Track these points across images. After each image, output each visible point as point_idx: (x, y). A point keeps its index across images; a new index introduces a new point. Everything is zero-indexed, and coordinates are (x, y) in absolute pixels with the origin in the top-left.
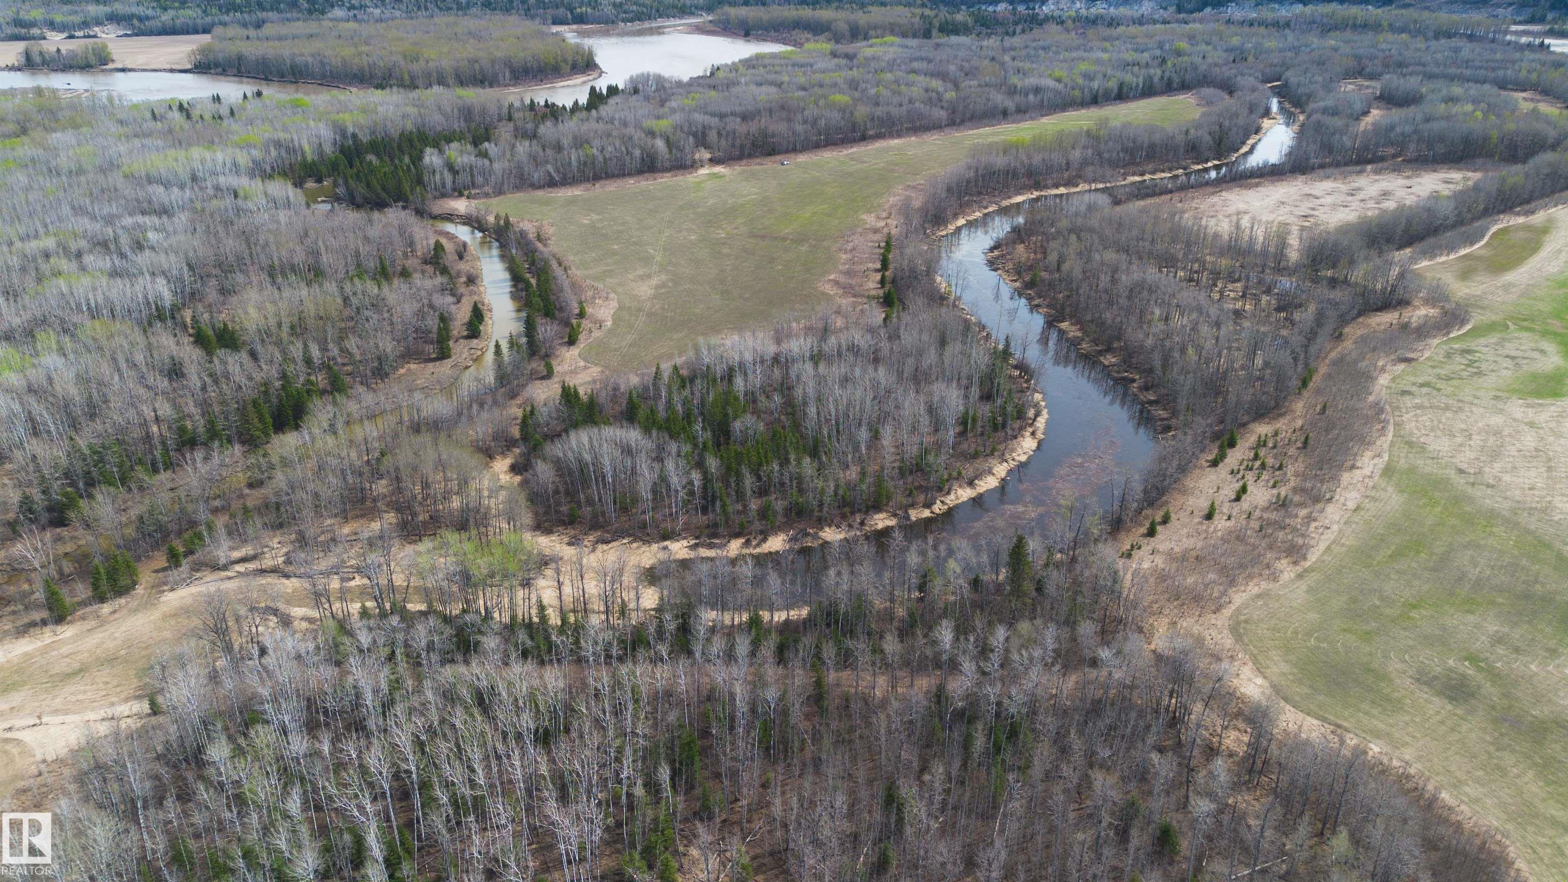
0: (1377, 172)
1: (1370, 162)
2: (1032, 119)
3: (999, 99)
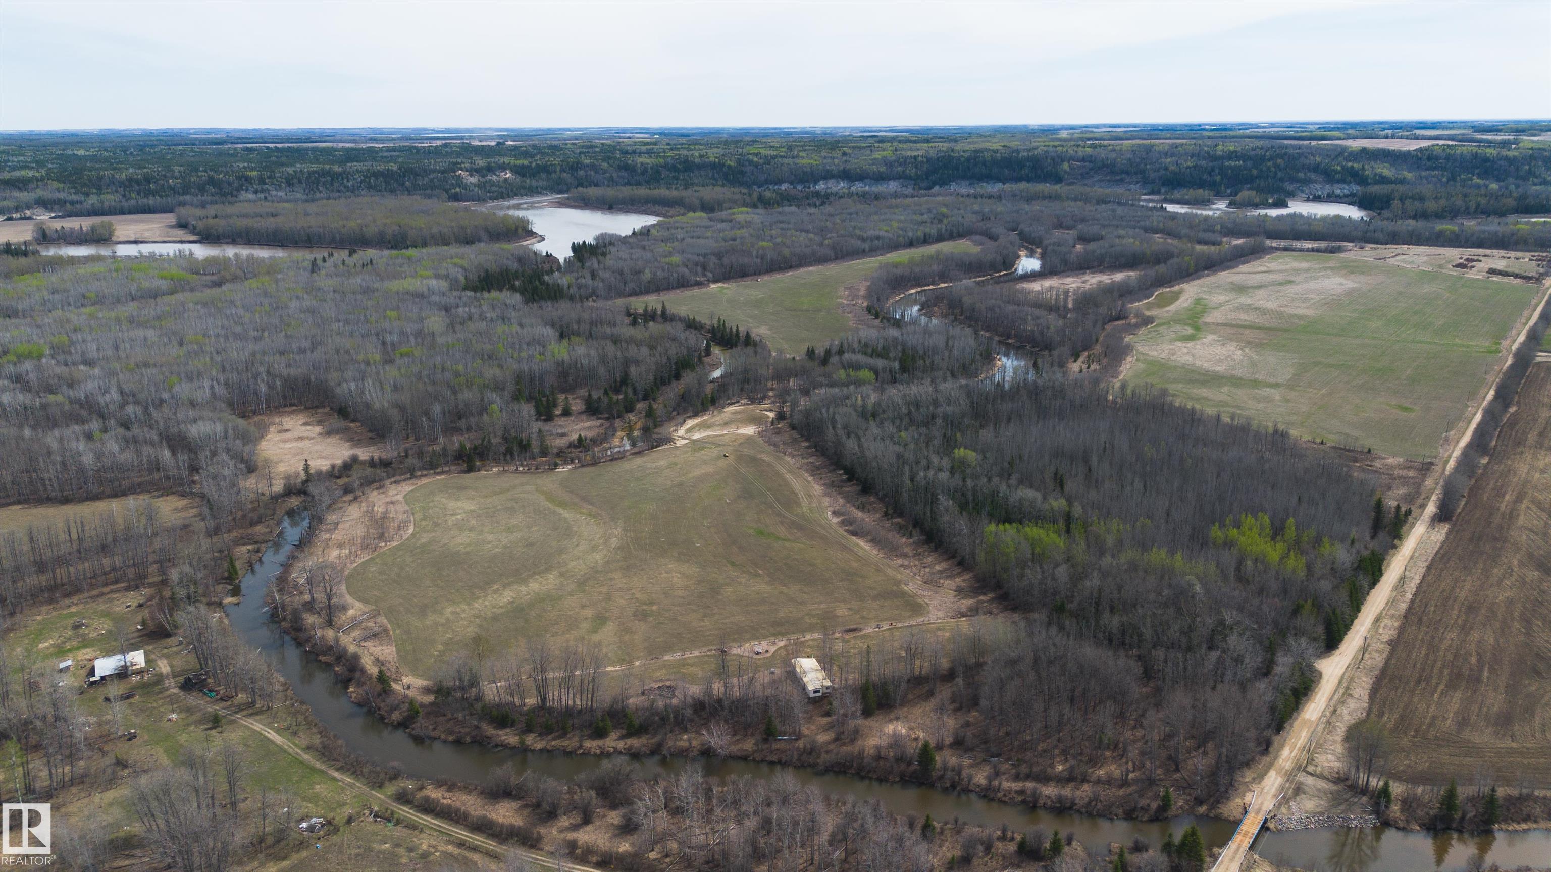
0: (1092, 272)
1: (1087, 268)
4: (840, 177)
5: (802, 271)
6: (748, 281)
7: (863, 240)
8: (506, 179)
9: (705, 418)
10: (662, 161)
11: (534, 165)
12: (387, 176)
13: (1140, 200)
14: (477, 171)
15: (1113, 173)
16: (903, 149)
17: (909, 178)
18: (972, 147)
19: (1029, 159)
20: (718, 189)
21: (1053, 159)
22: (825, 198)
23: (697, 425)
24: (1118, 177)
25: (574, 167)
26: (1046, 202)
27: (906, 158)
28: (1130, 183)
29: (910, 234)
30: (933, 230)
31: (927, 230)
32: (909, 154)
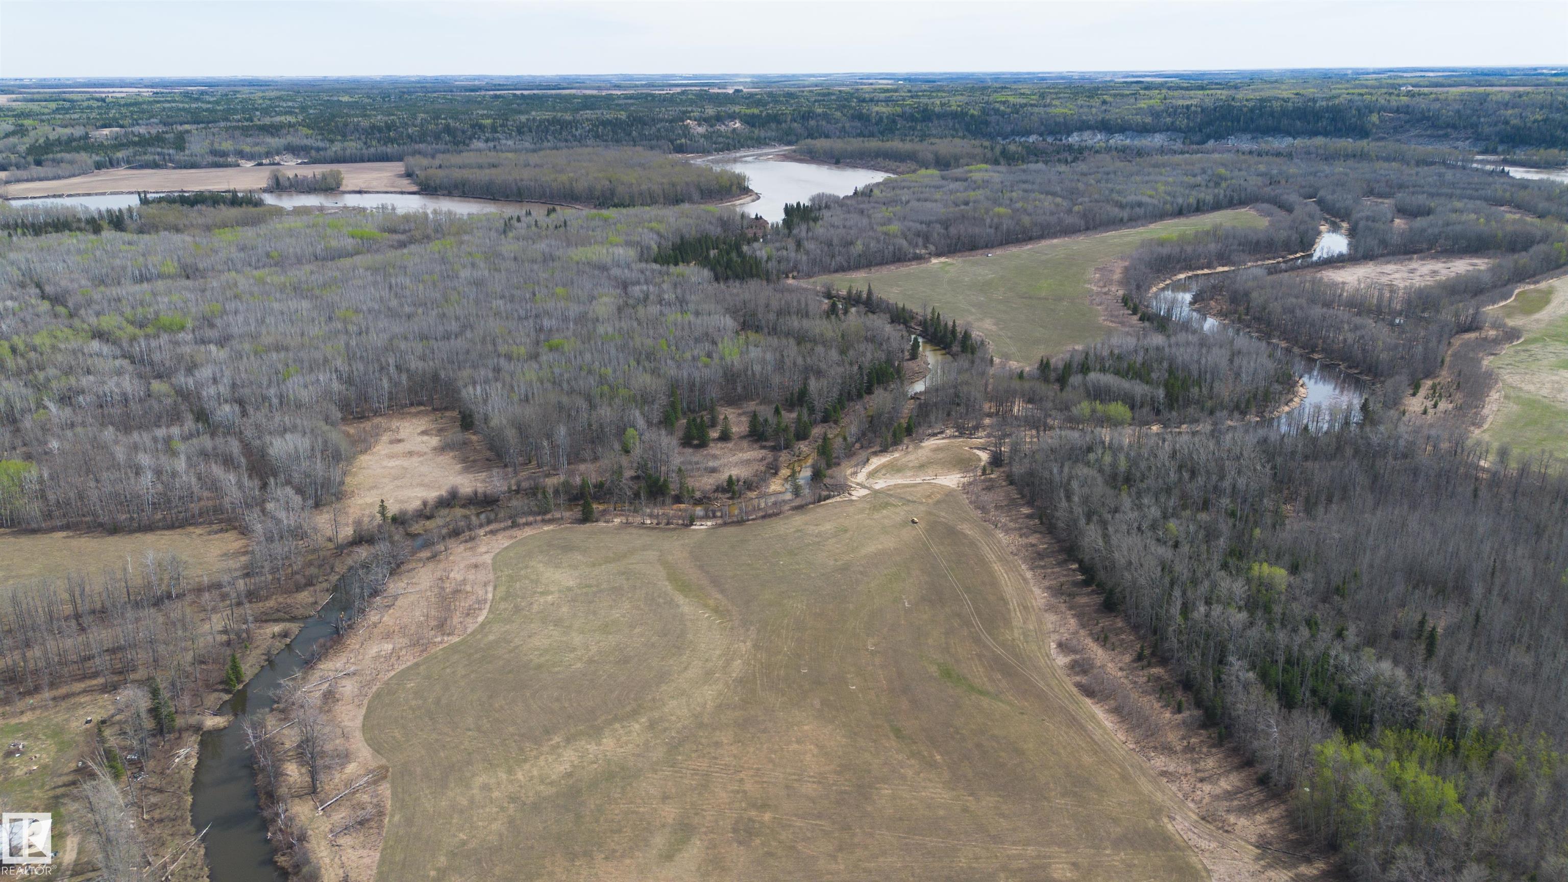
0: (1422, 259)
1: (1415, 252)
2: (1143, 225)
3: (1115, 211)
4: (1097, 128)
5: (1044, 243)
6: (978, 256)
7: (1122, 206)
8: (734, 129)
9: (896, 455)
10: (899, 109)
11: (764, 114)
12: (615, 125)
13: (1473, 161)
14: (705, 120)
15: (1434, 126)
16: (1173, 97)
17: (1179, 130)
18: (1258, 95)
19: (1328, 109)
20: (957, 141)
21: (1359, 110)
22: (1078, 153)
23: (884, 466)
24: (1441, 132)
25: (806, 116)
26: (1350, 163)
27: (1176, 108)
28: (1457, 139)
29: (1180, 200)
30: (1207, 196)
31: (1202, 196)
32: (1181, 102)
